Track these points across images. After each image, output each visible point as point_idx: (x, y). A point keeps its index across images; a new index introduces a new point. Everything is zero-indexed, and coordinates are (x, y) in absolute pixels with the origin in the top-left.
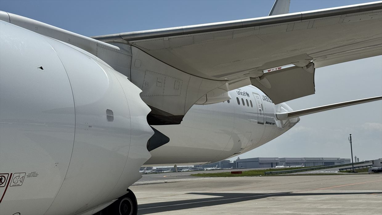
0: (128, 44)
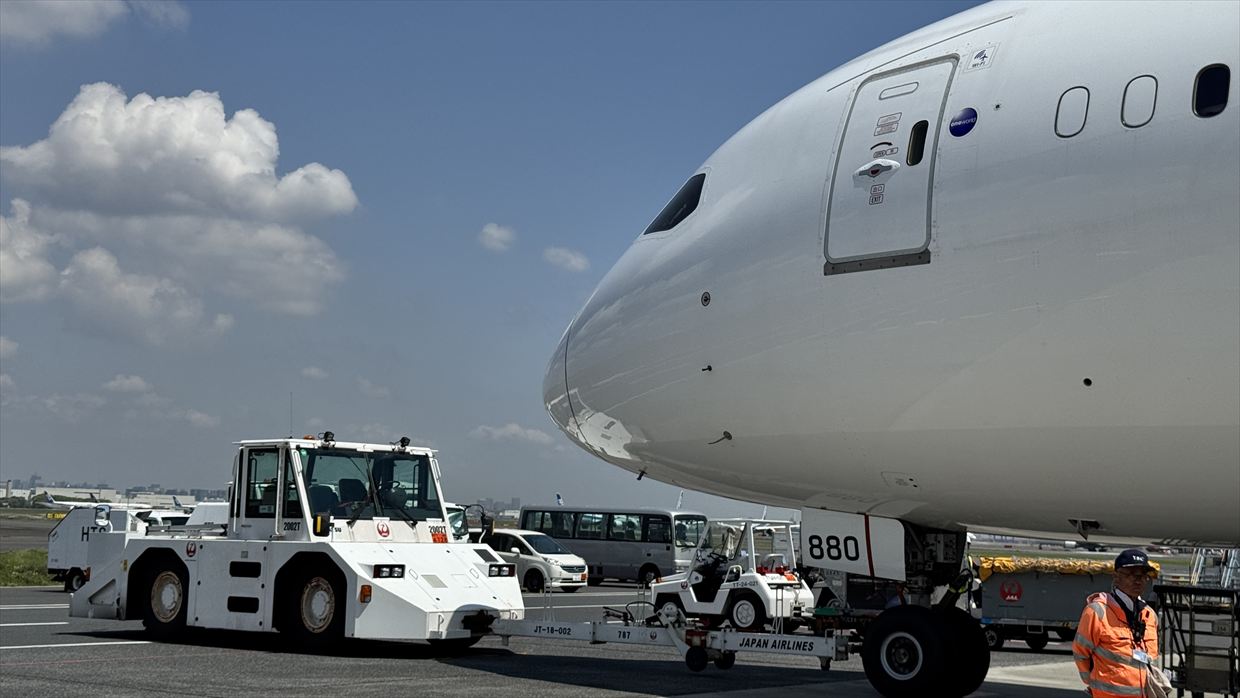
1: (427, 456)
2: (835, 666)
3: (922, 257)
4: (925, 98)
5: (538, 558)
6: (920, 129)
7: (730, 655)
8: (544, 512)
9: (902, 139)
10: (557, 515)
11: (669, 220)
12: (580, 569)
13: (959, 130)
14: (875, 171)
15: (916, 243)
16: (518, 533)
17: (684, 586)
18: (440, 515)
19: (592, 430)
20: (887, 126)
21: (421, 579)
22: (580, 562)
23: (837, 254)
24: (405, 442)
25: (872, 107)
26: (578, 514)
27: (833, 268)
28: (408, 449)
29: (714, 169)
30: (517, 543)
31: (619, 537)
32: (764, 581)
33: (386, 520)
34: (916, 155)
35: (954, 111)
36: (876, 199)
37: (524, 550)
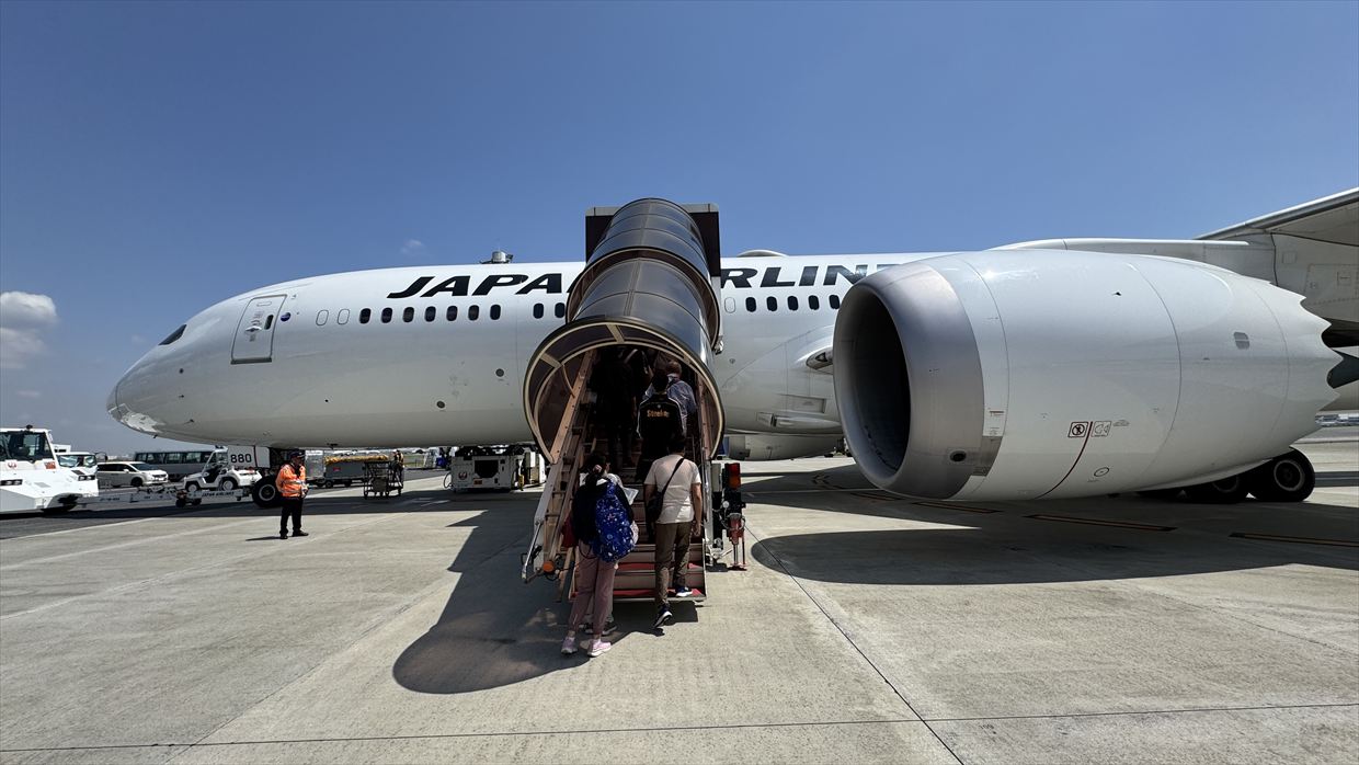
0: (1266, 232)
1: (44, 433)
2: (243, 500)
3: (269, 360)
4: (274, 307)
5: (139, 473)
6: (271, 318)
7: (199, 500)
8: (147, 454)
9: (264, 320)
10: (155, 454)
11: (168, 341)
12: (164, 476)
13: (284, 320)
14: (252, 330)
15: (267, 355)
16: (128, 463)
17: (200, 478)
18: (52, 457)
19: (133, 420)
20: (258, 315)
21: (34, 485)
22: (164, 473)
23: (236, 357)
24: (29, 427)
25: (254, 308)
26: (167, 454)
27: (234, 362)
28: (31, 430)
29: (189, 324)
30: (128, 467)
31: (189, 462)
32: (237, 473)
33: (14, 461)
34: (268, 326)
35: (283, 313)
36: (252, 339)
37: (131, 470)
